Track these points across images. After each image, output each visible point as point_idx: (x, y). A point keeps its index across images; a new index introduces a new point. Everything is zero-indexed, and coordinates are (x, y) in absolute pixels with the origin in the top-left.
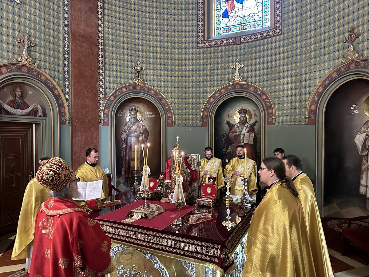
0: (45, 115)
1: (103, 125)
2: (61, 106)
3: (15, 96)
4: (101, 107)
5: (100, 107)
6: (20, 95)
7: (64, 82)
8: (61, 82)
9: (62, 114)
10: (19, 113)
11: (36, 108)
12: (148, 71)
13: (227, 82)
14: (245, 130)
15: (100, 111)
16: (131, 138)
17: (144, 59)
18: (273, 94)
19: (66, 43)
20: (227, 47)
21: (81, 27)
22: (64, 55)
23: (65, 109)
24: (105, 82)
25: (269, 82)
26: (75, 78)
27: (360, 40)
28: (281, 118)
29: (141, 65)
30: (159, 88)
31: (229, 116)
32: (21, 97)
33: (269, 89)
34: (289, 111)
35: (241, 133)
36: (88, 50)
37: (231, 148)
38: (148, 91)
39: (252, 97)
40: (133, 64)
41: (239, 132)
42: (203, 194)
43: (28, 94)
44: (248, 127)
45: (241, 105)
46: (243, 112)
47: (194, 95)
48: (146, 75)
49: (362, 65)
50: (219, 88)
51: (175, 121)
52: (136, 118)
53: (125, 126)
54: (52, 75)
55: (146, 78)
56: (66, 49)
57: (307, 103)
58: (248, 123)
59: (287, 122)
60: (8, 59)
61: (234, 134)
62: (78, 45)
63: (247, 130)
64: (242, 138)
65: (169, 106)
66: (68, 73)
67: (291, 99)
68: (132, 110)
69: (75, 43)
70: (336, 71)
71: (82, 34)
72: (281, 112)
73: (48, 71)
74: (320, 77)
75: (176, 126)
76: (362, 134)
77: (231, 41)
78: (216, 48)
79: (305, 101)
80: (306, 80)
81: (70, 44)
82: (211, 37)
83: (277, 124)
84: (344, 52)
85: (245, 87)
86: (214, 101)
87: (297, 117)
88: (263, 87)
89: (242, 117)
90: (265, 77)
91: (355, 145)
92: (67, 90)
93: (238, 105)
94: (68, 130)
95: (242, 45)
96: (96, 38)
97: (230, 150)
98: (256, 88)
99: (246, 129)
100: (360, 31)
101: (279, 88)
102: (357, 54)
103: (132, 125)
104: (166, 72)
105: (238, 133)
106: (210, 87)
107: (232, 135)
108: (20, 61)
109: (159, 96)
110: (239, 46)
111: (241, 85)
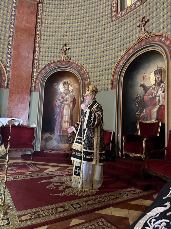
1: (34, 91)
2: (2, 75)
4: (34, 78)
7: (7, 60)
8: (4, 60)
9: (3, 81)
12: (72, 50)
14: (161, 91)
15: (33, 81)
16: (64, 105)
19: (11, 34)
20: (135, 10)
21: (22, 24)
22: (9, 42)
23: (5, 77)
24: (39, 60)
30: (80, 62)
31: (144, 78)
35: (156, 95)
36: (27, 38)
37: (146, 111)
38: (71, 65)
41: (155, 93)
44: (163, 87)
45: (155, 65)
46: (159, 72)
47: (107, 62)
48: (71, 53)
53: (59, 96)
56: (11, 39)
58: (163, 82)
61: (150, 96)
62: (19, 36)
63: (162, 90)
64: (157, 100)
66: (10, 54)
69: (17, 34)
71: (23, 28)
77: (139, 3)
78: (126, 16)
81: (14, 35)
86: (123, 63)
92: (8, 65)
93: (152, 65)
97: (145, 113)
98: (160, 36)
99: (162, 89)
103: (66, 95)
104: (86, 48)
105: (154, 95)
106: (120, 51)
107: (147, 98)
109: (79, 68)
110: (144, 4)
111: (146, 39)
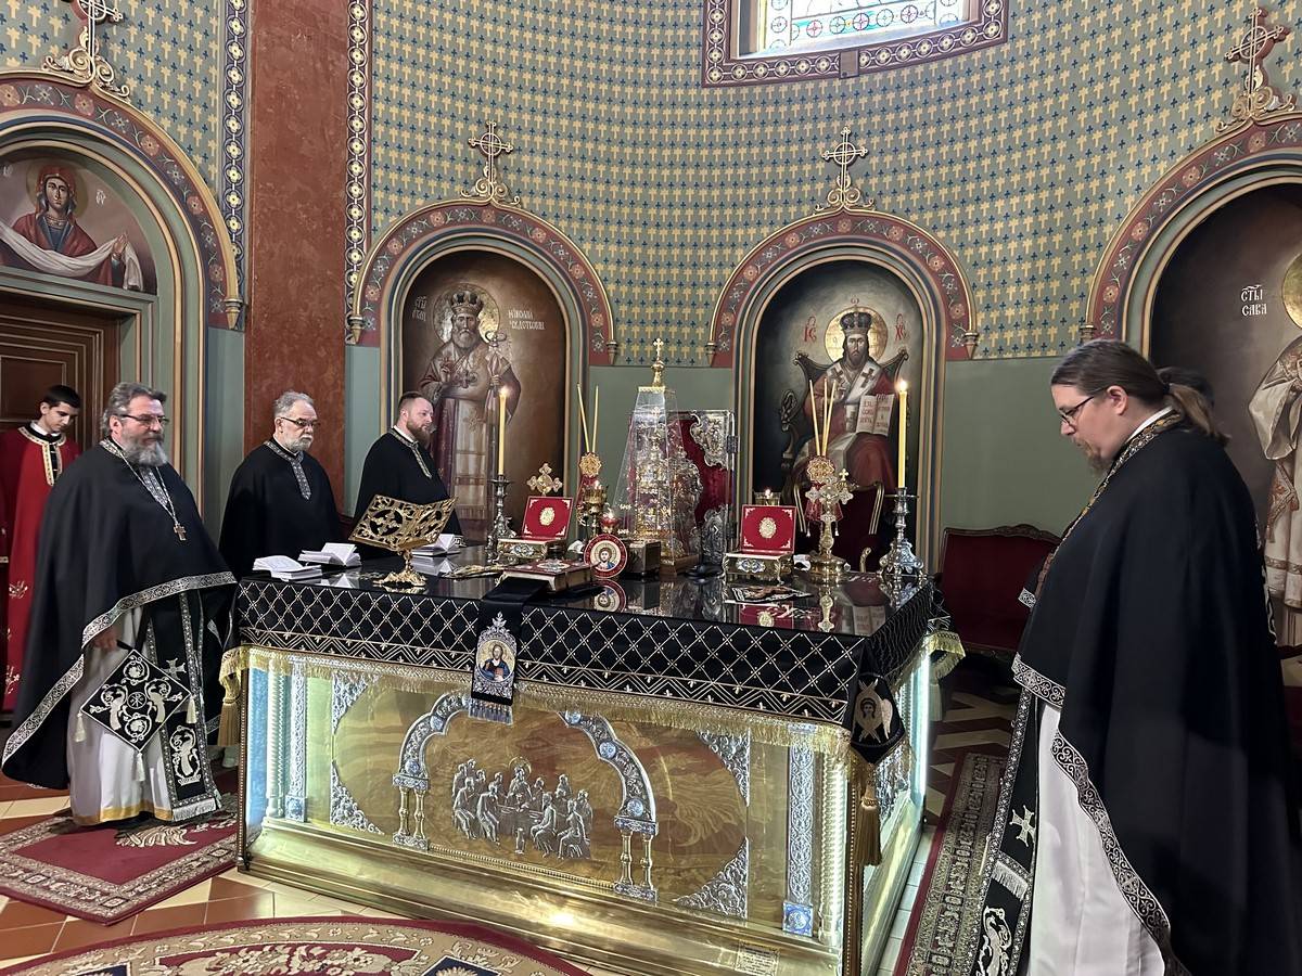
0: (150, 285)
1: (359, 343)
2: (210, 255)
3: (44, 202)
4: (354, 276)
5: (351, 274)
6: (63, 201)
7: (224, 171)
8: (214, 170)
9: (214, 288)
10: (59, 268)
11: (120, 257)
12: (526, 158)
13: (806, 208)
14: (863, 386)
15: (349, 289)
16: (456, 404)
17: (513, 115)
18: (970, 252)
19: (236, 27)
20: (810, 86)
22: (226, 71)
23: (224, 269)
24: (372, 187)
25: (956, 211)
26: (263, 160)
27: (1289, 50)
28: (995, 336)
29: (501, 133)
30: (563, 224)
31: (809, 335)
32: (67, 210)
33: (955, 233)
34: (1024, 311)
35: (846, 398)
36: (315, 63)
38: (523, 233)
39: (897, 265)
40: (474, 128)
41: (841, 392)
42: (746, 544)
43: (90, 200)
44: (873, 375)
45: (850, 298)
46: (859, 322)
47: (688, 252)
48: (519, 171)
49: (1290, 137)
50: (778, 230)
51: (617, 345)
52: (475, 330)
53: (434, 358)
54: (182, 140)
55: (518, 181)
56: (236, 51)
57: (1090, 280)
58: (871, 360)
59: (1015, 348)
60: (24, 57)
62: (277, 41)
63: (868, 386)
64: (848, 415)
65: (596, 291)
66: (239, 139)
67: (1034, 269)
68: (461, 299)
69: (268, 33)
70: (1196, 163)
72: (994, 315)
73: (166, 123)
74: (1139, 188)
75: (622, 364)
76: (1275, 384)
77: (826, 64)
78: (771, 89)
79: (1084, 272)
80: (1087, 201)
81: (250, 32)
82: (751, 49)
83: (981, 357)
84: (1227, 97)
85: (871, 227)
86: (758, 275)
87: (1053, 331)
88: (935, 228)
89: (854, 340)
90: (943, 192)
91: (1250, 426)
92: (234, 200)
93: (840, 295)
94: (233, 347)
95: (864, 79)
96: (344, 23)
98: (908, 230)
99: (866, 382)
100: (1290, 19)
101: (992, 231)
102: (1276, 98)
103: (461, 355)
104: (589, 166)
105: (837, 397)
106: (746, 224)
108: (68, 71)
109: (561, 253)
110: (851, 82)
111: (855, 219)
